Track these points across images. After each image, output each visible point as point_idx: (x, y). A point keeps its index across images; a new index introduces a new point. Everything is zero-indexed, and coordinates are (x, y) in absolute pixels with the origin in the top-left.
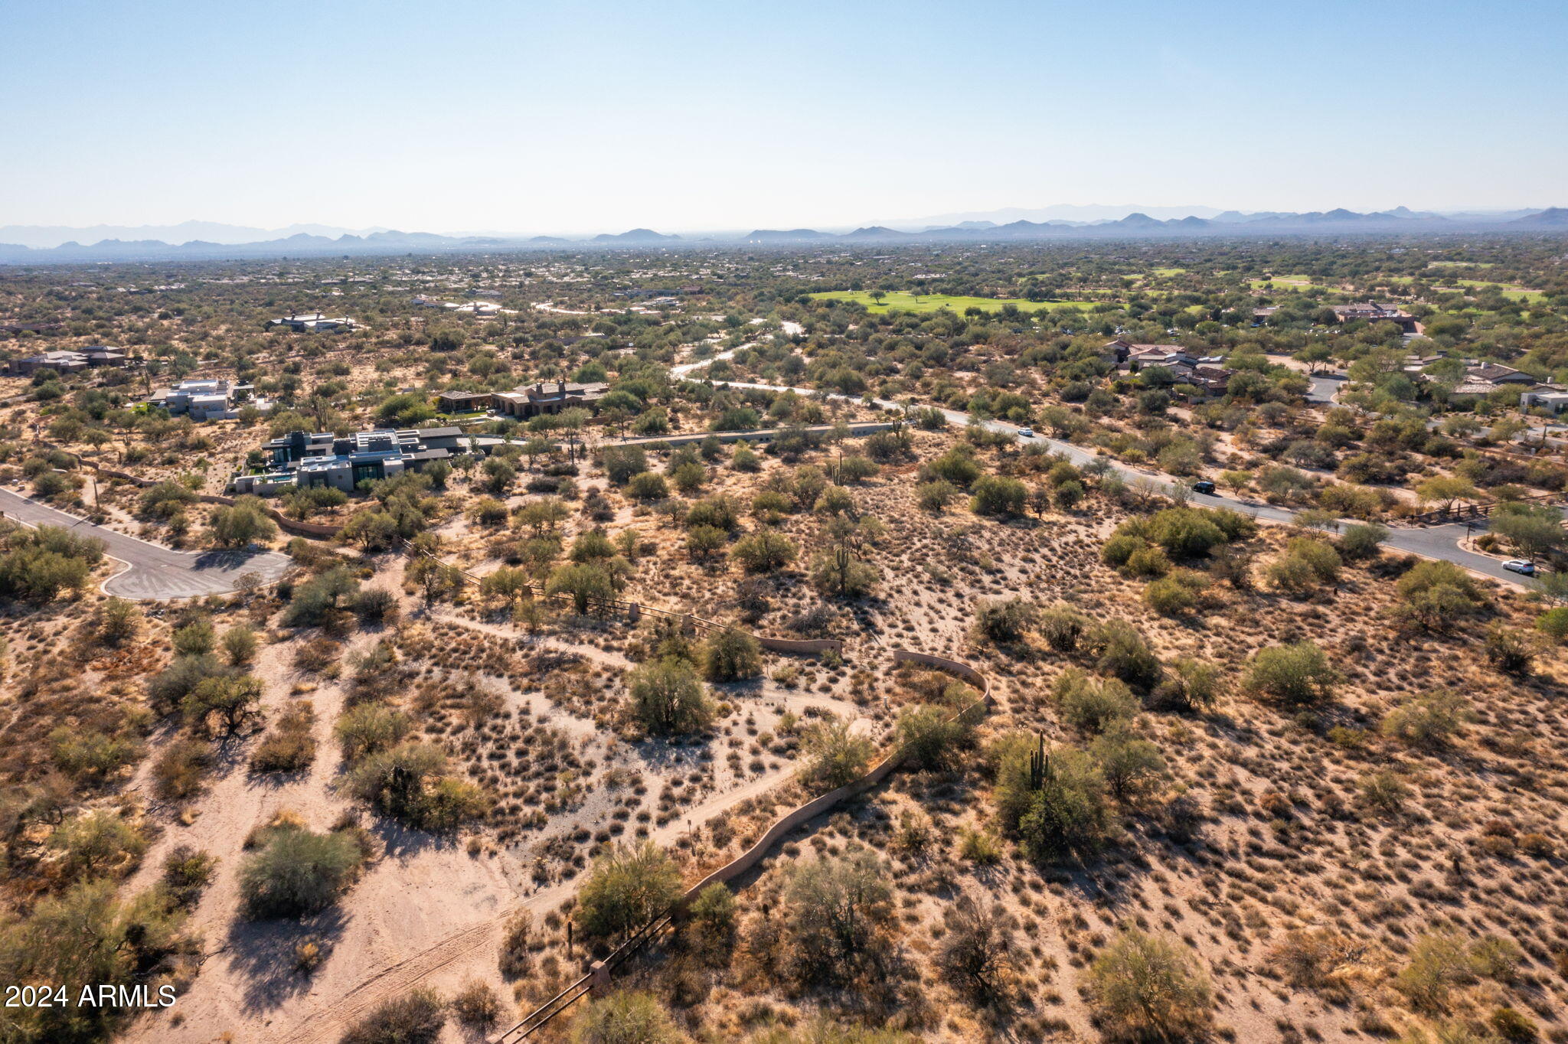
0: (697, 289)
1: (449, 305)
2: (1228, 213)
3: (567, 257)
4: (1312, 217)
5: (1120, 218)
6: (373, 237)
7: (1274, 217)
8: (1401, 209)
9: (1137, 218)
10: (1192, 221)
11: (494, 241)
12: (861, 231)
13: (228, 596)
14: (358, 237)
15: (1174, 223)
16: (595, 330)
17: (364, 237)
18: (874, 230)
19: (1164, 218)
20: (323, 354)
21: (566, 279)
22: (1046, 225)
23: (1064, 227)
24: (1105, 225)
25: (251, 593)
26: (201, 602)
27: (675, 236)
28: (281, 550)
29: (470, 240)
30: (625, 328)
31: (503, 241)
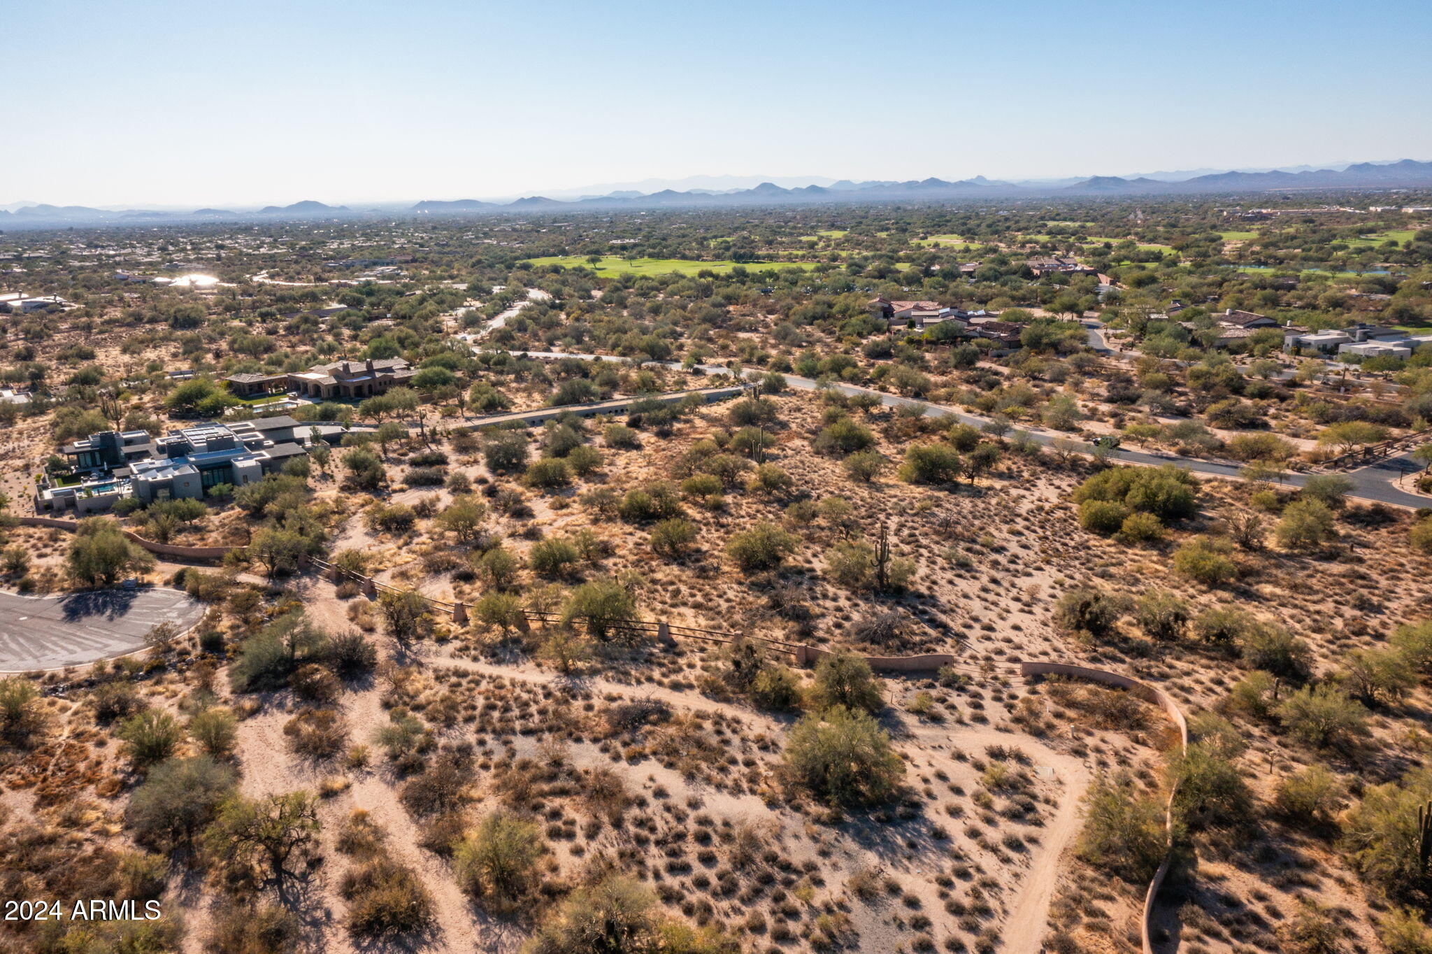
0: (410, 258)
1: (159, 279)
2: (841, 183)
3: (247, 229)
4: (911, 185)
5: (752, 187)
6: (23, 212)
7: (880, 186)
8: (980, 178)
9: (767, 187)
10: (814, 189)
11: (156, 214)
12: (522, 201)
13: (142, 656)
14: (6, 212)
15: (798, 191)
16: (340, 302)
17: (12, 211)
18: (535, 200)
19: (790, 187)
20: (50, 336)
21: (262, 250)
22: (689, 194)
23: (704, 195)
24: (739, 194)
25: (169, 650)
26: (109, 669)
27: (343, 207)
28: (167, 583)
29: (130, 213)
30: (373, 299)
31: (165, 214)
